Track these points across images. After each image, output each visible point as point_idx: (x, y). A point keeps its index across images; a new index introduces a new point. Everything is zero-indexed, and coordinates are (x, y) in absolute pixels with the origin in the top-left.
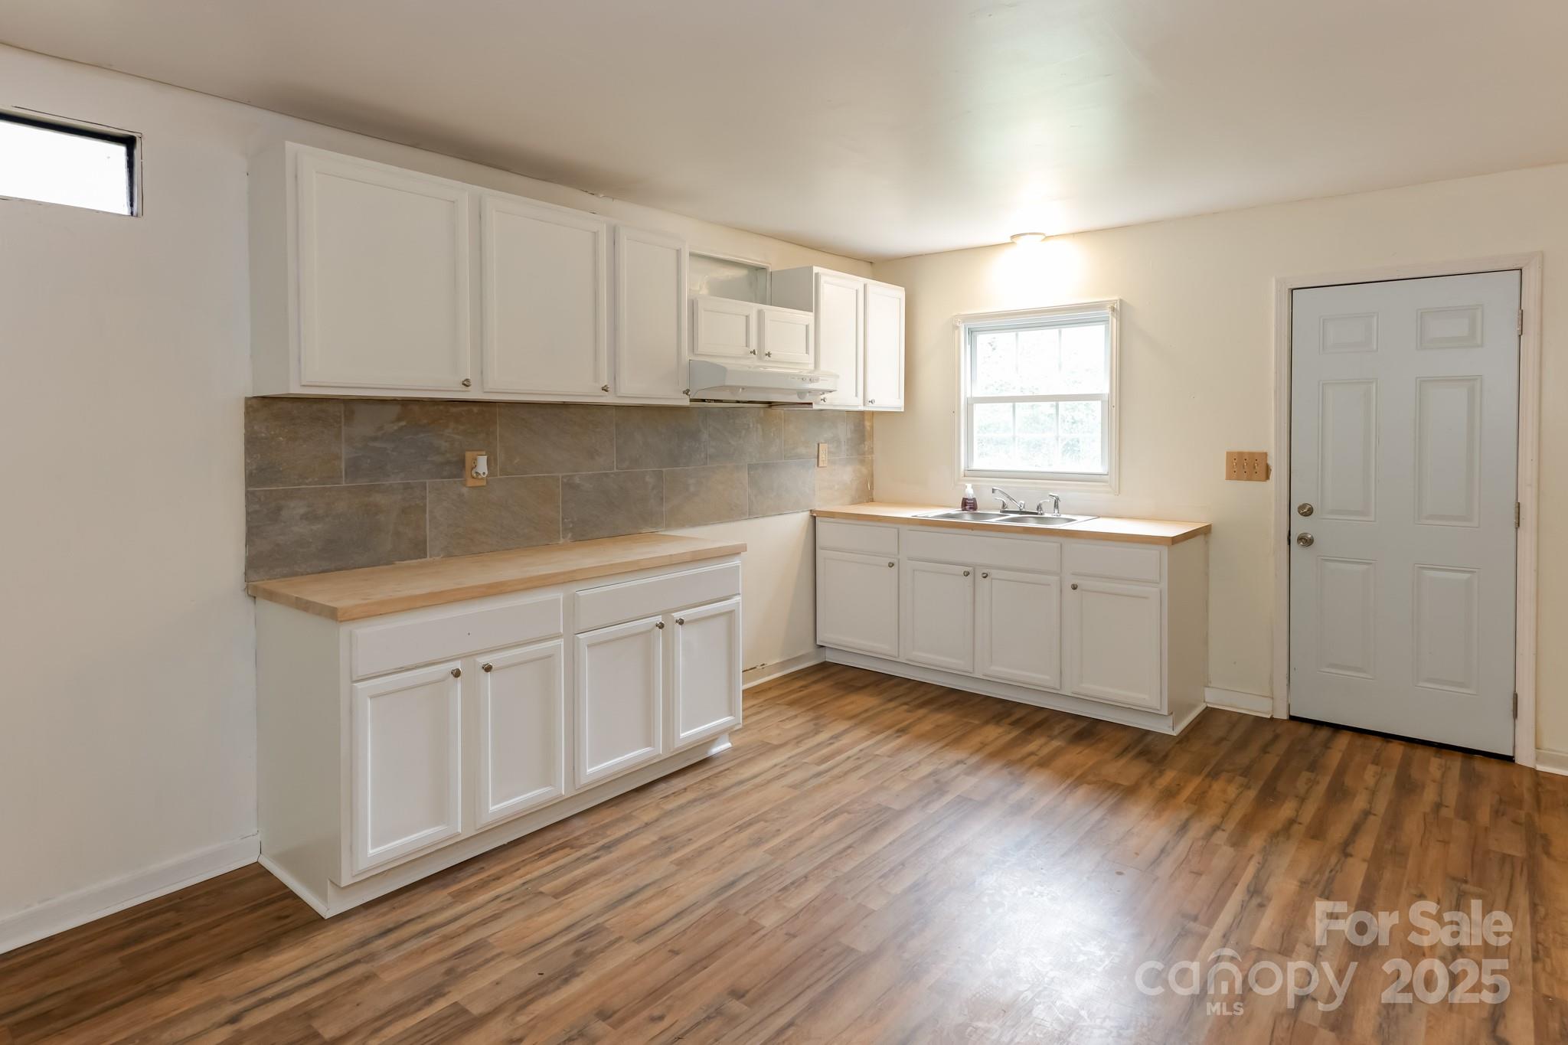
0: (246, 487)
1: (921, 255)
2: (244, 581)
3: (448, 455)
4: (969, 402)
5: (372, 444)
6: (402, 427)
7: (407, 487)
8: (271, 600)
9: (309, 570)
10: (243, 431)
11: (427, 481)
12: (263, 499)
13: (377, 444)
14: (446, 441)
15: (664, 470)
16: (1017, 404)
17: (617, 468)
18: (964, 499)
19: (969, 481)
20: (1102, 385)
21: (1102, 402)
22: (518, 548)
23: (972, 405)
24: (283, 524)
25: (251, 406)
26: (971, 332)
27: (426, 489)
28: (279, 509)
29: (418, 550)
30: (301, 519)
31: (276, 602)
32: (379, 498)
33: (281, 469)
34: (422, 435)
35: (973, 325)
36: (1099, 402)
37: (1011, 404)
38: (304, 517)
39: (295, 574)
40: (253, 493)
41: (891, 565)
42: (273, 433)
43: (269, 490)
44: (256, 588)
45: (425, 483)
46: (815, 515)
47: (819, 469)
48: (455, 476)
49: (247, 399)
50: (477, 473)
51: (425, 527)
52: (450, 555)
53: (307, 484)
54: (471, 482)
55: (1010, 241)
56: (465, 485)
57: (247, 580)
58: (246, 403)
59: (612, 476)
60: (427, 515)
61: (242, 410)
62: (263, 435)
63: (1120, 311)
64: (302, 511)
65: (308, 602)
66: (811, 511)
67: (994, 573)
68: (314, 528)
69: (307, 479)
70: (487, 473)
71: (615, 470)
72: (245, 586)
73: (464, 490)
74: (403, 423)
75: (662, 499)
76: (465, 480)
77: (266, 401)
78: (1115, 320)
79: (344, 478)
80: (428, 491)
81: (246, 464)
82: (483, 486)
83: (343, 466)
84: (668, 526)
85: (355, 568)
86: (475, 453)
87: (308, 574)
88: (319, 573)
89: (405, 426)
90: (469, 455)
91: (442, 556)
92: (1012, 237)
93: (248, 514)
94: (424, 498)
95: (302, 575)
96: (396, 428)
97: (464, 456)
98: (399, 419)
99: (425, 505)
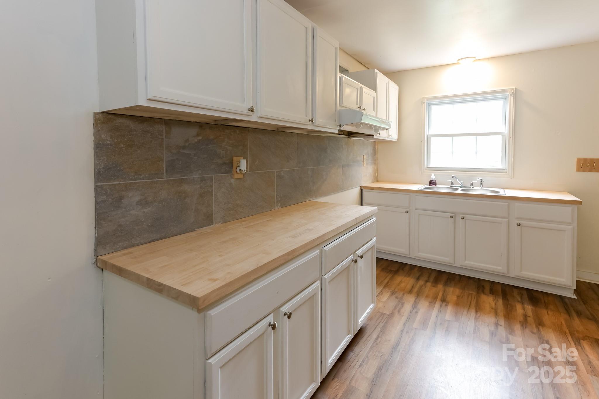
0: (95, 183)
1: (405, 71)
2: (93, 254)
3: (224, 159)
4: (428, 137)
5: (182, 151)
6: (200, 140)
7: (203, 180)
8: (120, 275)
9: (142, 242)
10: (93, 139)
11: (214, 175)
12: (109, 192)
13: (186, 151)
14: (223, 150)
15: (315, 168)
16: (454, 137)
17: (298, 167)
18: (430, 180)
19: (433, 172)
20: (504, 128)
21: (502, 136)
22: (258, 214)
23: (430, 138)
24: (123, 209)
25: (99, 119)
26: (429, 105)
27: (213, 181)
28: (121, 198)
29: (208, 220)
30: (137, 204)
31: (125, 277)
32: (186, 188)
33: (122, 168)
34: (211, 146)
35: (430, 102)
36: (501, 136)
37: (451, 137)
38: (139, 203)
39: (133, 246)
40: (101, 187)
41: (407, 212)
42: (116, 141)
43: (113, 184)
44: (105, 262)
45: (213, 176)
46: (362, 188)
47: (363, 167)
48: (227, 173)
49: (95, 114)
50: (240, 170)
51: (212, 205)
52: (225, 222)
53: (140, 179)
54: (236, 176)
55: (457, 62)
56: (232, 177)
57: (96, 255)
58: (95, 117)
59: (296, 171)
60: (213, 197)
61: (92, 122)
62: (109, 142)
63: (516, 94)
64: (137, 199)
65: (161, 285)
66: (361, 186)
67: (467, 217)
68: (146, 210)
69: (141, 175)
70: (246, 170)
71: (297, 168)
72: (95, 260)
73: (233, 181)
74: (200, 138)
75: (314, 183)
76: (233, 175)
77: (110, 116)
78: (512, 98)
79: (165, 175)
80: (214, 181)
81: (95, 165)
82: (242, 178)
83: (164, 166)
84: (316, 197)
85: (172, 236)
86: (238, 158)
87: (142, 244)
88: (149, 242)
89: (201, 140)
90: (235, 159)
91: (221, 222)
92: (459, 60)
93: (97, 203)
94: (212, 186)
95: (138, 245)
96: (196, 140)
97: (232, 160)
98: (198, 135)
99: (212, 191)
